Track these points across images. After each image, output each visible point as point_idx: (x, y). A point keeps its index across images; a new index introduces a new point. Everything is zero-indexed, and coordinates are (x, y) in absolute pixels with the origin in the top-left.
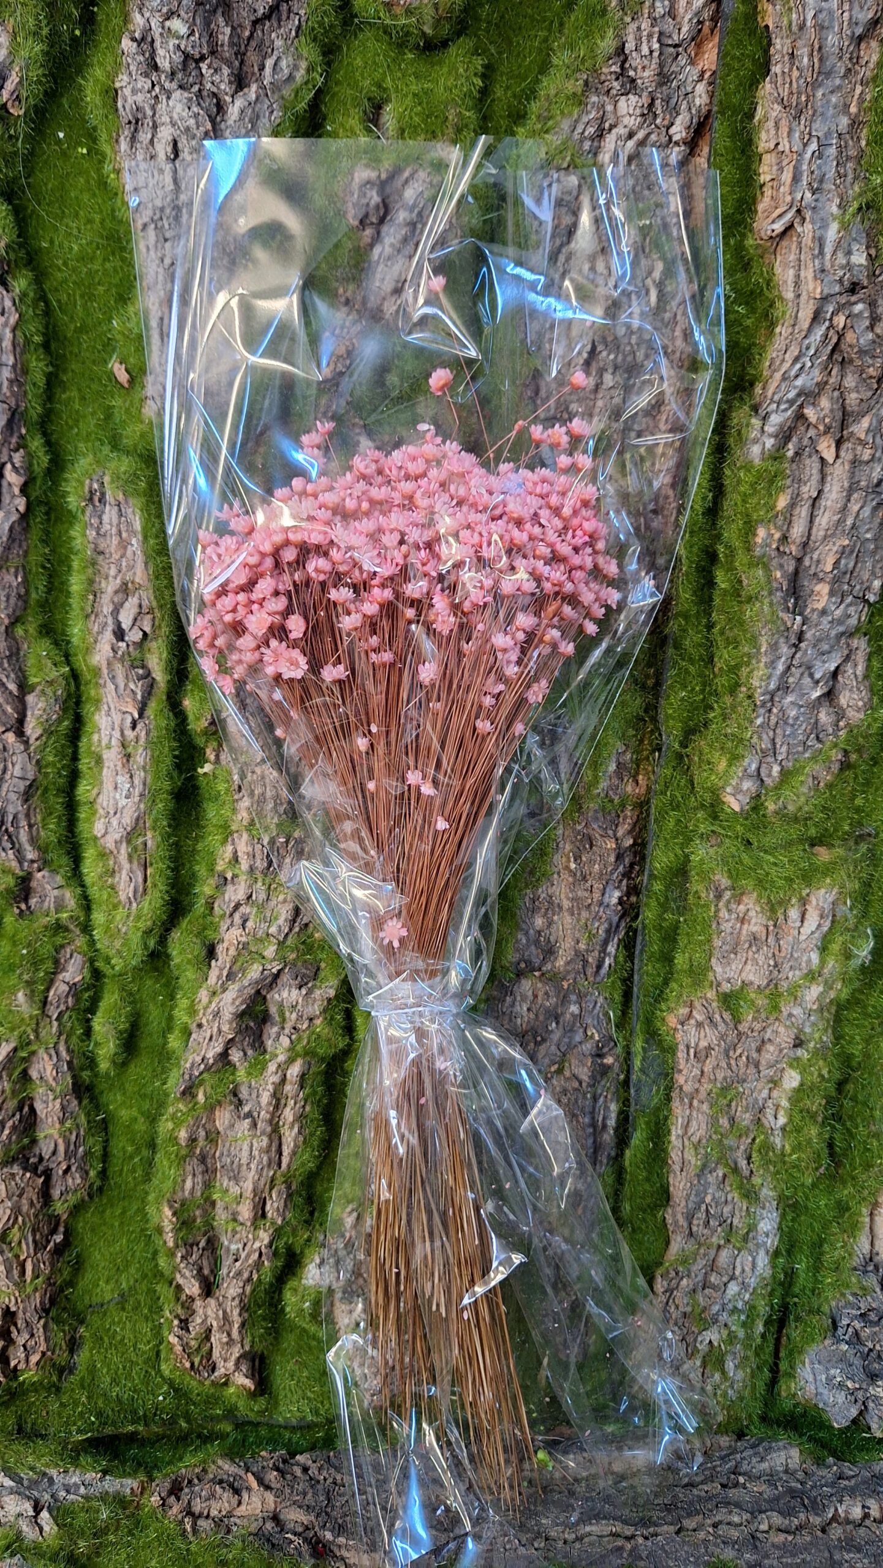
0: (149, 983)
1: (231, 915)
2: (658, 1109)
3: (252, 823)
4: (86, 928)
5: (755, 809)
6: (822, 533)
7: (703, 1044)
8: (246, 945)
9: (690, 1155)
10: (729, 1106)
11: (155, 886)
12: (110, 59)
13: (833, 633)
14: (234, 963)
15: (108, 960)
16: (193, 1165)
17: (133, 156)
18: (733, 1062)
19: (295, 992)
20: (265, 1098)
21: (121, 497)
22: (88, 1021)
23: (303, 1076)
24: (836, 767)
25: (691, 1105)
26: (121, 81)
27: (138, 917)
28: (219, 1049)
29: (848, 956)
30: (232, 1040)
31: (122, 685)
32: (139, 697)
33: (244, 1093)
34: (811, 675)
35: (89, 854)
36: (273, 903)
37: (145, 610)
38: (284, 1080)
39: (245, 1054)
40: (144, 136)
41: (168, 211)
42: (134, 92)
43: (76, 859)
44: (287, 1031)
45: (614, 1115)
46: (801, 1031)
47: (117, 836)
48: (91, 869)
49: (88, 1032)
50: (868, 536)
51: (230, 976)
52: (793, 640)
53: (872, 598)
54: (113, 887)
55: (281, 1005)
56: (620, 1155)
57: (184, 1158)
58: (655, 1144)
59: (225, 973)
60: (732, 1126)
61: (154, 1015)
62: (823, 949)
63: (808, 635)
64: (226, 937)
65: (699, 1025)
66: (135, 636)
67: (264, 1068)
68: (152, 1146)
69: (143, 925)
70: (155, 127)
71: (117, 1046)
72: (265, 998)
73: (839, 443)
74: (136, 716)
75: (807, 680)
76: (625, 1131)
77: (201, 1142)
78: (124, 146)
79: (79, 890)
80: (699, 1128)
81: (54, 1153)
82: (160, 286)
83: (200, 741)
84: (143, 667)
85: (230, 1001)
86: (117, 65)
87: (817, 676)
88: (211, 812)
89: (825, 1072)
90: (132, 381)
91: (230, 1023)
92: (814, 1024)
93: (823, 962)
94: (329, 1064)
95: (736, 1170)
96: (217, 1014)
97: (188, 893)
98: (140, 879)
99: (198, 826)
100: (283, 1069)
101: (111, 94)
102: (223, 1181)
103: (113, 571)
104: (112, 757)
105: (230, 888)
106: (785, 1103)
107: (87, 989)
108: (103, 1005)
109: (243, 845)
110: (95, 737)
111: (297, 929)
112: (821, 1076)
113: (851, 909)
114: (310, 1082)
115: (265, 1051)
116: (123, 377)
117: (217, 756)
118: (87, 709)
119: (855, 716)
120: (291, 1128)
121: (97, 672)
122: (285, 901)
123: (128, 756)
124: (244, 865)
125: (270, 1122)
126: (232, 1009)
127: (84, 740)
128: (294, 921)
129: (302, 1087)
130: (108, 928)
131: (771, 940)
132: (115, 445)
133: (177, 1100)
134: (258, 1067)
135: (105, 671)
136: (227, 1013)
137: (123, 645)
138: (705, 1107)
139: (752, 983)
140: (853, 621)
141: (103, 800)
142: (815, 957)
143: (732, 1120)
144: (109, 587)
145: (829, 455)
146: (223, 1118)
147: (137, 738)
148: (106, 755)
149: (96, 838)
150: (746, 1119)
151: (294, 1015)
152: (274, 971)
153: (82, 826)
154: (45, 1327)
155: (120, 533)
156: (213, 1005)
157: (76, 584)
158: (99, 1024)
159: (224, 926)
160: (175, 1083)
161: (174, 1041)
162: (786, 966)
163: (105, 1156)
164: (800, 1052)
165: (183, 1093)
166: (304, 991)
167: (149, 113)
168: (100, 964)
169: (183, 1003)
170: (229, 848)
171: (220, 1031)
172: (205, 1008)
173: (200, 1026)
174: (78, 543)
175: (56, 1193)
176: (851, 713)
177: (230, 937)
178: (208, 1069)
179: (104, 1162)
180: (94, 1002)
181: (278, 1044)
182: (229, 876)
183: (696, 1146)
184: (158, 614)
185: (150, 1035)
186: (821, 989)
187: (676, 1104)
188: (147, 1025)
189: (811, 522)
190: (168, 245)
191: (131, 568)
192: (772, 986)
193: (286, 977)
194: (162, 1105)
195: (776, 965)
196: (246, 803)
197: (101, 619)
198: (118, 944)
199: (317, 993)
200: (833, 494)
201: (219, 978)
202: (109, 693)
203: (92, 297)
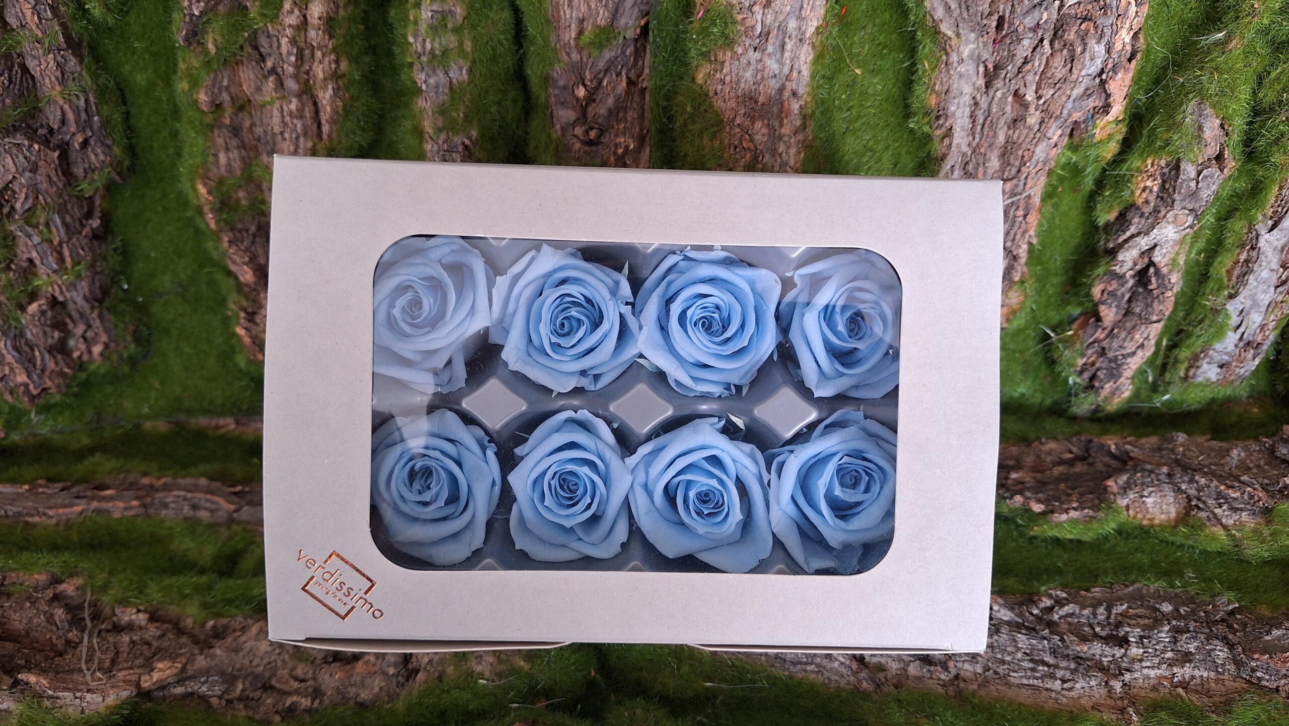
81: (63, 122)
154: (100, 316)
175: (78, 171)
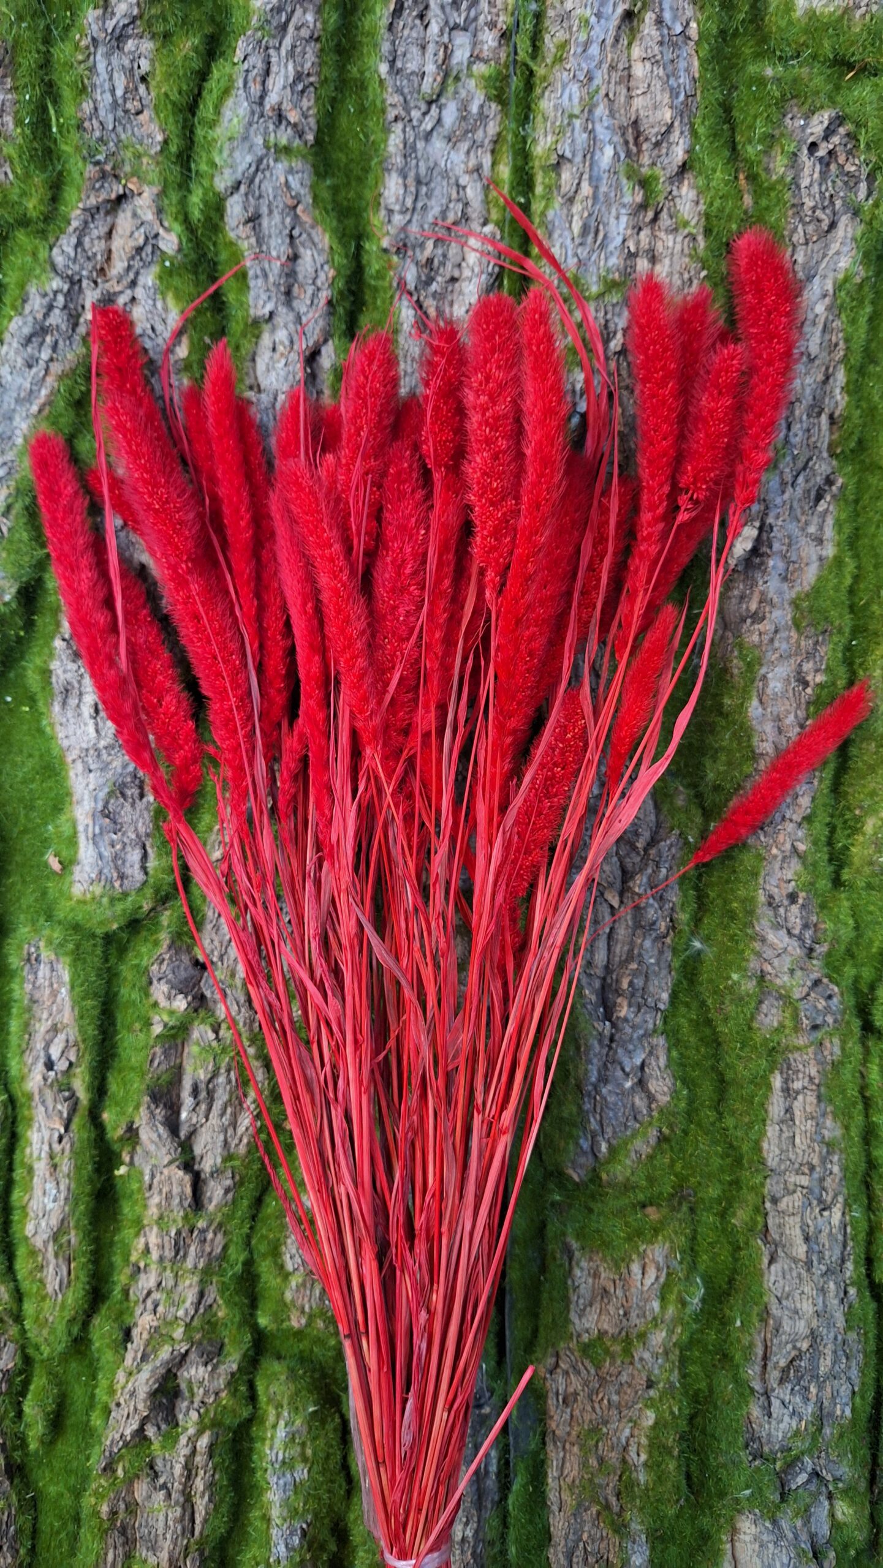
0: (74, 1365)
1: (144, 1301)
2: (536, 1453)
3: (161, 1218)
4: (18, 1318)
5: (591, 1181)
6: (617, 959)
7: (571, 1390)
8: (157, 1329)
9: (566, 1496)
10: (597, 1446)
11: (77, 1278)
12: (46, 650)
13: (635, 1036)
14: (147, 1345)
15: (37, 1348)
16: (116, 1537)
17: (64, 714)
18: (597, 1406)
19: (201, 1369)
20: (178, 1469)
21: (53, 957)
22: (19, 1403)
23: (211, 1447)
24: (653, 1141)
25: (564, 1448)
26: (55, 665)
27: (63, 1306)
28: (135, 1427)
29: (684, 1304)
30: (146, 1417)
31: (51, 1108)
32: (65, 1115)
33: (159, 1465)
34: (623, 1070)
35: (21, 1252)
36: (180, 1288)
37: (71, 1043)
38: (194, 1451)
39: (159, 1428)
40: (73, 701)
41: (91, 752)
42: (65, 672)
43: (11, 1258)
44: (196, 1405)
45: (494, 1461)
46: (650, 1373)
47: (45, 1237)
48: (22, 1266)
49: (20, 1414)
50: (652, 961)
51: (144, 1358)
52: (607, 1042)
53: (662, 1007)
54: (41, 1281)
55: (190, 1382)
56: (504, 1498)
57: (106, 1531)
58: (535, 1488)
59: (139, 1355)
60: (600, 1465)
61: (78, 1394)
62: (663, 1299)
63: (617, 1037)
64: (140, 1322)
65: (566, 1373)
66: (62, 1066)
67: (176, 1440)
68: (77, 1519)
69: (68, 1314)
70: (81, 694)
71: (45, 1427)
72: (175, 1375)
73: (621, 894)
74: (62, 1131)
75: (619, 1073)
76: (507, 1476)
77: (121, 1515)
78: (57, 708)
79: (12, 1285)
80: (573, 1470)
82: (86, 803)
83: (116, 1147)
84: (69, 1089)
85: (144, 1381)
86: (51, 655)
87: (627, 1069)
88: (127, 1210)
89: (676, 1410)
90: (64, 868)
91: (145, 1401)
92: (661, 1367)
93: (663, 1307)
94: (235, 1433)
95: (607, 1507)
96: (133, 1394)
97: (107, 1282)
98: (65, 1273)
99: (116, 1221)
100: (193, 1441)
101: (46, 673)
102: (142, 1552)
103: (45, 1016)
104: (41, 1167)
105: (142, 1276)
106: (644, 1441)
107: (20, 1373)
108: (32, 1387)
109: (153, 1238)
110: (28, 1151)
111: (201, 1310)
112: (672, 1413)
113: (681, 1263)
114: (218, 1451)
115: (177, 1425)
116: (55, 865)
117: (132, 1158)
118: (20, 1129)
119: (664, 1099)
120: (202, 1497)
121: (30, 1097)
122: (191, 1286)
123: (55, 1167)
124: (155, 1255)
125: (183, 1492)
126: (146, 1389)
127: (18, 1152)
128: (199, 1303)
129: (211, 1457)
130: (37, 1318)
131: (619, 1293)
132: (49, 917)
133: (100, 1476)
134: (170, 1439)
135: (37, 1097)
136: (143, 1392)
137: (52, 1074)
138: (576, 1449)
139: (606, 1332)
140: (651, 1026)
141: (34, 1205)
142: (656, 1305)
143: (601, 1461)
144: (41, 1028)
145: (615, 903)
146: (141, 1489)
147: (63, 1151)
148: (36, 1166)
149: (26, 1238)
150: (613, 1457)
151: (201, 1391)
152: (183, 1351)
153: (15, 1228)
155: (51, 985)
156: (130, 1384)
157: (14, 1026)
158: (27, 1408)
159: (138, 1311)
160: (96, 1461)
161: (96, 1420)
162: (633, 1315)
163: (35, 1533)
164: (652, 1393)
165: (105, 1469)
166: (209, 1368)
167: (76, 685)
168: (30, 1351)
169: (103, 1383)
170: (142, 1240)
171: (136, 1409)
172: (123, 1388)
173: (118, 1405)
174: (16, 995)
176: (659, 1097)
177: (144, 1322)
178: (126, 1445)
179: (33, 1538)
180: (26, 1384)
181: (189, 1419)
182: (142, 1265)
183: (571, 1487)
184: (82, 1046)
185: (75, 1414)
186: (664, 1334)
187: (550, 1447)
188: (72, 1404)
189: (609, 949)
190: (92, 775)
191: (60, 1011)
192: (624, 1333)
193: (193, 1356)
194: (85, 1478)
195: (625, 1314)
196: (156, 1200)
197: (34, 1053)
198: (45, 1332)
199: (222, 1369)
200: (622, 932)
201: (134, 1359)
202: (39, 1113)
203: (32, 808)
